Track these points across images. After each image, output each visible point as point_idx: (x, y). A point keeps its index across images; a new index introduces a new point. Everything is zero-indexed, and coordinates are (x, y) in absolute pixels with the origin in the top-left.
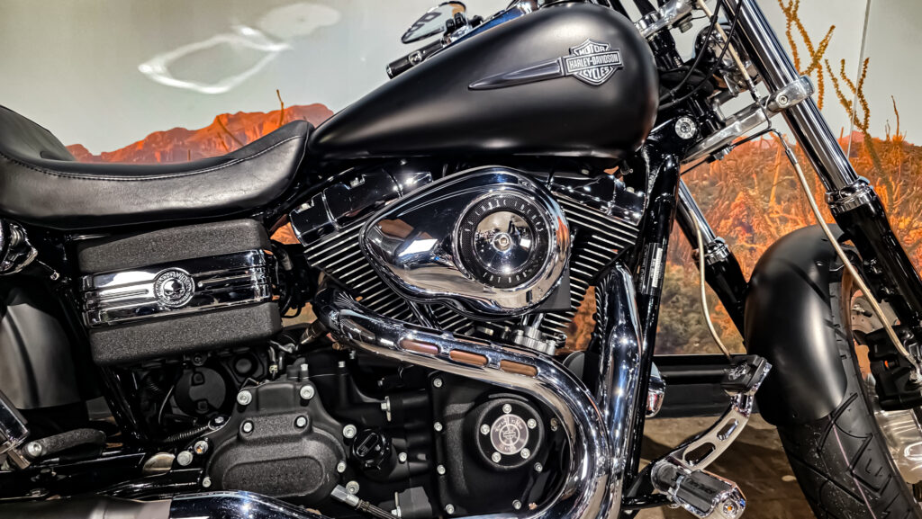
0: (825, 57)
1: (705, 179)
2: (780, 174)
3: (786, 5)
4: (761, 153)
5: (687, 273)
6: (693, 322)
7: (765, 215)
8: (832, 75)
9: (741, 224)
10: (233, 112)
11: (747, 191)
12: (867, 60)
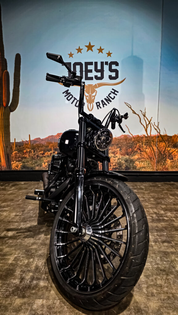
0: (151, 122)
2: (145, 141)
3: (143, 114)
4: (142, 137)
5: (130, 157)
7: (143, 148)
8: (153, 125)
9: (138, 149)
10: (60, 133)
12: (159, 122)
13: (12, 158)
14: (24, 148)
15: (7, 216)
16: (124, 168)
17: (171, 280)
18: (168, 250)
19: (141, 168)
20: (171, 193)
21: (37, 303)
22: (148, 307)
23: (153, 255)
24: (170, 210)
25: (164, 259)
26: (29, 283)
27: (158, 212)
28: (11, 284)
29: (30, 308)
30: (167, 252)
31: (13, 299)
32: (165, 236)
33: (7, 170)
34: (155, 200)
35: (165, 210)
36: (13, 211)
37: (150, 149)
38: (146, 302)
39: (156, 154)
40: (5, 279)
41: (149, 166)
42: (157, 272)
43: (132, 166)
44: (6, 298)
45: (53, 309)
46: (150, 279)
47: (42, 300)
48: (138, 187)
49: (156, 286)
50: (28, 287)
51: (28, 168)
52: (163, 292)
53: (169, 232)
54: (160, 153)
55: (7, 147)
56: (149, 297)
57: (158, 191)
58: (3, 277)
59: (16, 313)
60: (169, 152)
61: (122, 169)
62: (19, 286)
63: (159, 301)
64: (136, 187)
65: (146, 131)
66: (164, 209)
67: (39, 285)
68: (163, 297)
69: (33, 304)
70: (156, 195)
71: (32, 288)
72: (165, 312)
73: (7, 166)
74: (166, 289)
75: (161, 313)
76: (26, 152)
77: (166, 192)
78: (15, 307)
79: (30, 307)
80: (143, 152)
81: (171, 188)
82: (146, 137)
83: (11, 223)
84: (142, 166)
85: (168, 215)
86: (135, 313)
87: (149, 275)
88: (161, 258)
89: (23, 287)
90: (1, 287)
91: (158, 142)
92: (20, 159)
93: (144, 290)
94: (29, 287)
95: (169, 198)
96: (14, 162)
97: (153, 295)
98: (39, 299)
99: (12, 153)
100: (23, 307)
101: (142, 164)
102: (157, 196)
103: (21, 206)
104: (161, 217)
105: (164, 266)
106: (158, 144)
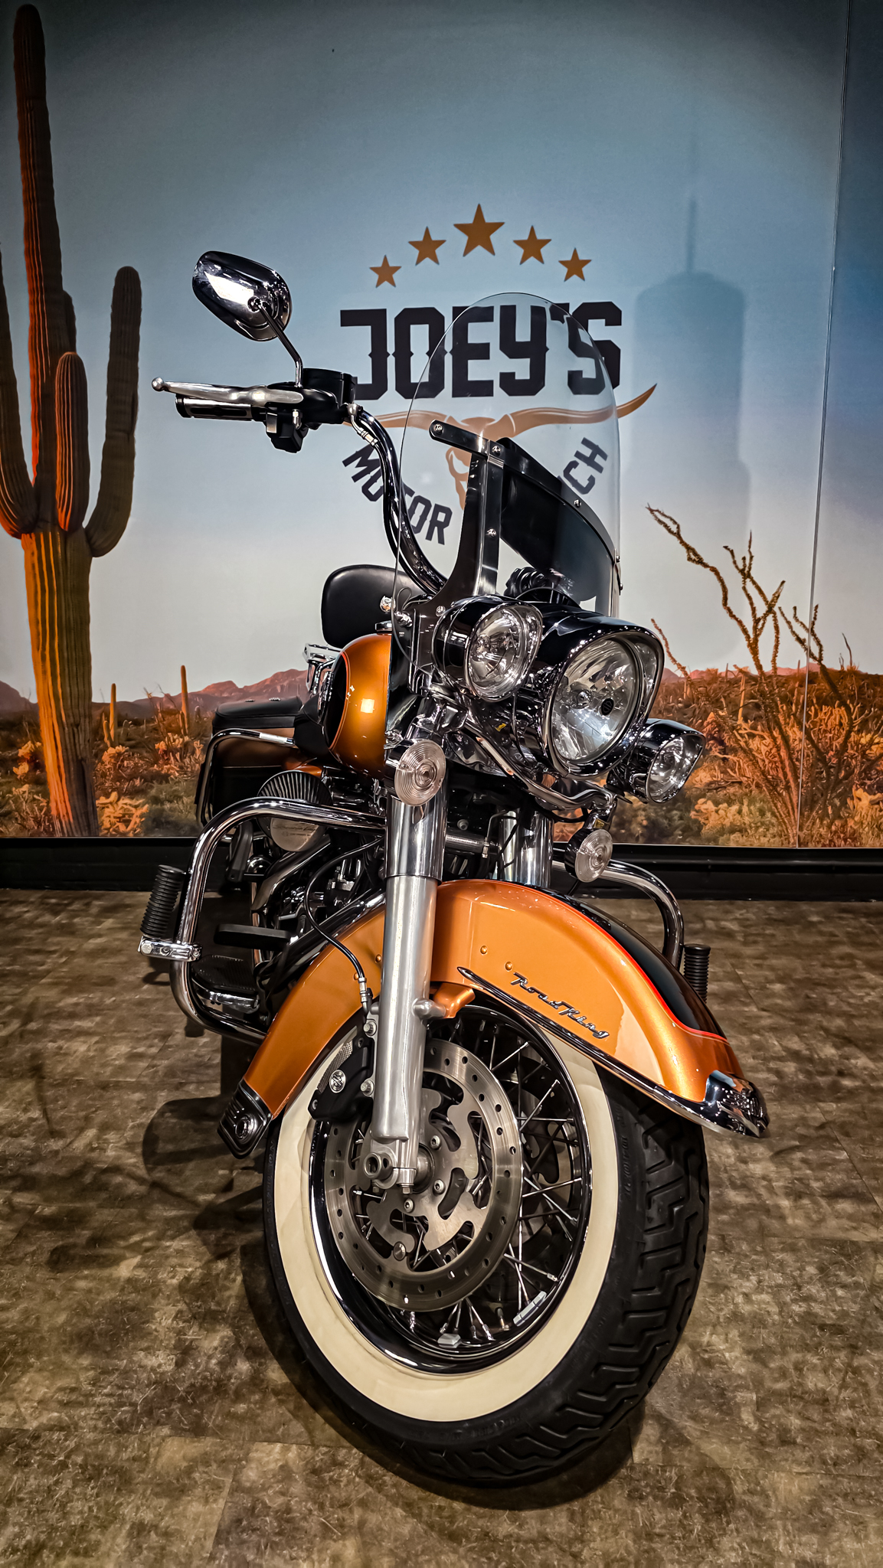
0: (778, 603)
1: (680, 702)
2: (745, 698)
3: (741, 567)
4: (729, 682)
6: (676, 818)
7: (735, 732)
8: (786, 619)
9: (714, 738)
11: (717, 712)
12: (817, 607)
13: (103, 780)
14: (155, 729)
15: (93, 1057)
16: (639, 830)
17: (872, 1375)
18: (855, 1233)
19: (722, 831)
20: (871, 955)
21: (259, 1461)
22: (763, 1493)
23: (787, 1257)
24: (867, 1044)
25: (837, 1276)
26: (217, 1369)
27: (810, 1048)
28: (135, 1372)
29: (228, 1481)
30: (853, 1243)
31: (153, 1439)
32: (843, 1166)
33: (77, 836)
34: (791, 989)
35: (843, 1040)
36: (118, 1035)
37: (768, 740)
38: (757, 1472)
39: (802, 766)
40: (108, 1349)
41: (763, 824)
42: (807, 1336)
43: (677, 822)
44: (118, 1432)
45: (332, 1488)
46: (772, 1365)
47: (279, 1445)
48: (710, 924)
49: (801, 1398)
50: (215, 1389)
51: (176, 826)
52: (835, 1425)
53: (863, 1149)
54: (821, 757)
55: (77, 726)
56: (769, 1446)
57: (808, 946)
58: (98, 1340)
59: (168, 1500)
60: (864, 755)
61: (631, 835)
62: (175, 1381)
63: (817, 1465)
64: (698, 926)
65: (754, 648)
66: (837, 1036)
67: (263, 1381)
68: (831, 1451)
69: (244, 1462)
70: (797, 963)
71: (231, 1392)
72: (844, 1517)
73: (76, 817)
74: (849, 1413)
75: (821, 1519)
76: (166, 752)
77: (847, 949)
78: (163, 1472)
79: (231, 1476)
80: (734, 751)
81: (871, 932)
82: (750, 679)
83: (115, 1094)
84: (727, 823)
85: (856, 1067)
86: (703, 1516)
87: (769, 1350)
88: (822, 1269)
89: (192, 1385)
90: (94, 1385)
91: (810, 704)
92: (138, 782)
93: (747, 1417)
94: (220, 1388)
95: (864, 985)
96: (107, 796)
97: (785, 1440)
98: (270, 1441)
99: (98, 755)
100: (196, 1475)
101: (730, 814)
102: (800, 969)
103: (154, 1009)
104: (823, 1074)
105: (838, 1308)
106: (812, 714)
